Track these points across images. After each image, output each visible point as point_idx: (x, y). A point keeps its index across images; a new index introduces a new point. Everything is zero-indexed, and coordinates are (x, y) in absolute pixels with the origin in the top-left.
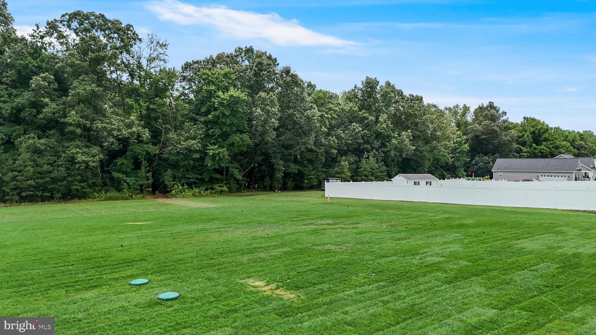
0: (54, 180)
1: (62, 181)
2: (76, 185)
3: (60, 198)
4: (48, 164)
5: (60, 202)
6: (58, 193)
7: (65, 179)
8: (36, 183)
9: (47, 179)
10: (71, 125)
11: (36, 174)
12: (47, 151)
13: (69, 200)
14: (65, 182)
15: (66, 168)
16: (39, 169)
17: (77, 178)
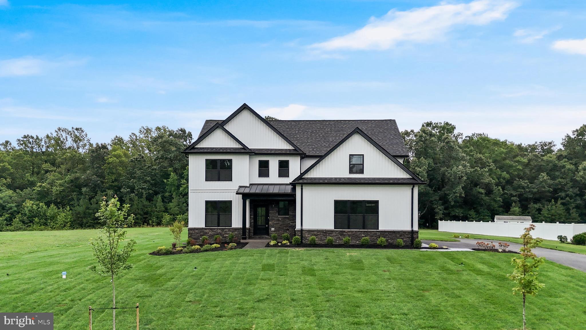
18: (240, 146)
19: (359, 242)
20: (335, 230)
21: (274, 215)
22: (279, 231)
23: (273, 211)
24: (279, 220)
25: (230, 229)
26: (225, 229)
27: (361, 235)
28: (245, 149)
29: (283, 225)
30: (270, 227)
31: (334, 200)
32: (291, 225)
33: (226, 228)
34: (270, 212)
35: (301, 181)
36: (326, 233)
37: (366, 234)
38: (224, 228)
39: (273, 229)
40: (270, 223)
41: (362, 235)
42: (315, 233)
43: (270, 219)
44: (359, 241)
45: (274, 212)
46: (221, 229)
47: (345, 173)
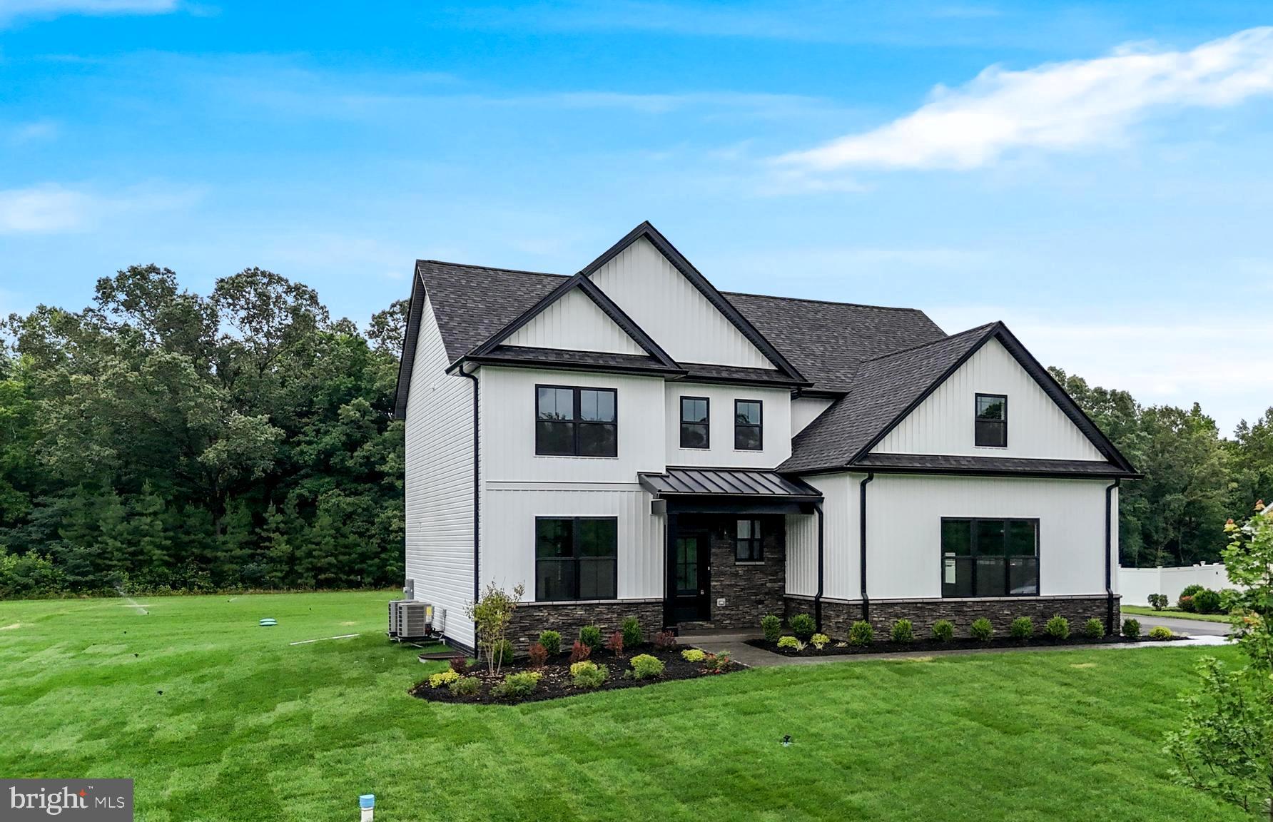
0: (364, 557)
1: (373, 559)
2: (391, 565)
3: (371, 584)
4: (354, 533)
5: (370, 590)
6: (368, 576)
7: (377, 555)
8: (339, 562)
9: (354, 556)
10: (388, 474)
11: (339, 548)
12: (359, 515)
13: (385, 586)
14: (377, 560)
15: (381, 539)
16: (342, 541)
17: (393, 555)
18: (640, 352)
19: (998, 631)
20: (945, 600)
21: (724, 561)
22: (737, 607)
23: (719, 548)
24: (736, 575)
25: (615, 604)
26: (599, 604)
27: (1003, 611)
28: (660, 362)
29: (749, 588)
30: (713, 596)
31: (942, 518)
32: (770, 589)
33: (602, 601)
34: (713, 550)
35: (867, 463)
36: (920, 608)
37: (1013, 608)
38: (597, 601)
39: (721, 602)
40: (713, 583)
41: (1006, 612)
42: (898, 609)
43: (712, 572)
44: (999, 629)
45: (724, 550)
46: (584, 605)
47: (962, 444)
